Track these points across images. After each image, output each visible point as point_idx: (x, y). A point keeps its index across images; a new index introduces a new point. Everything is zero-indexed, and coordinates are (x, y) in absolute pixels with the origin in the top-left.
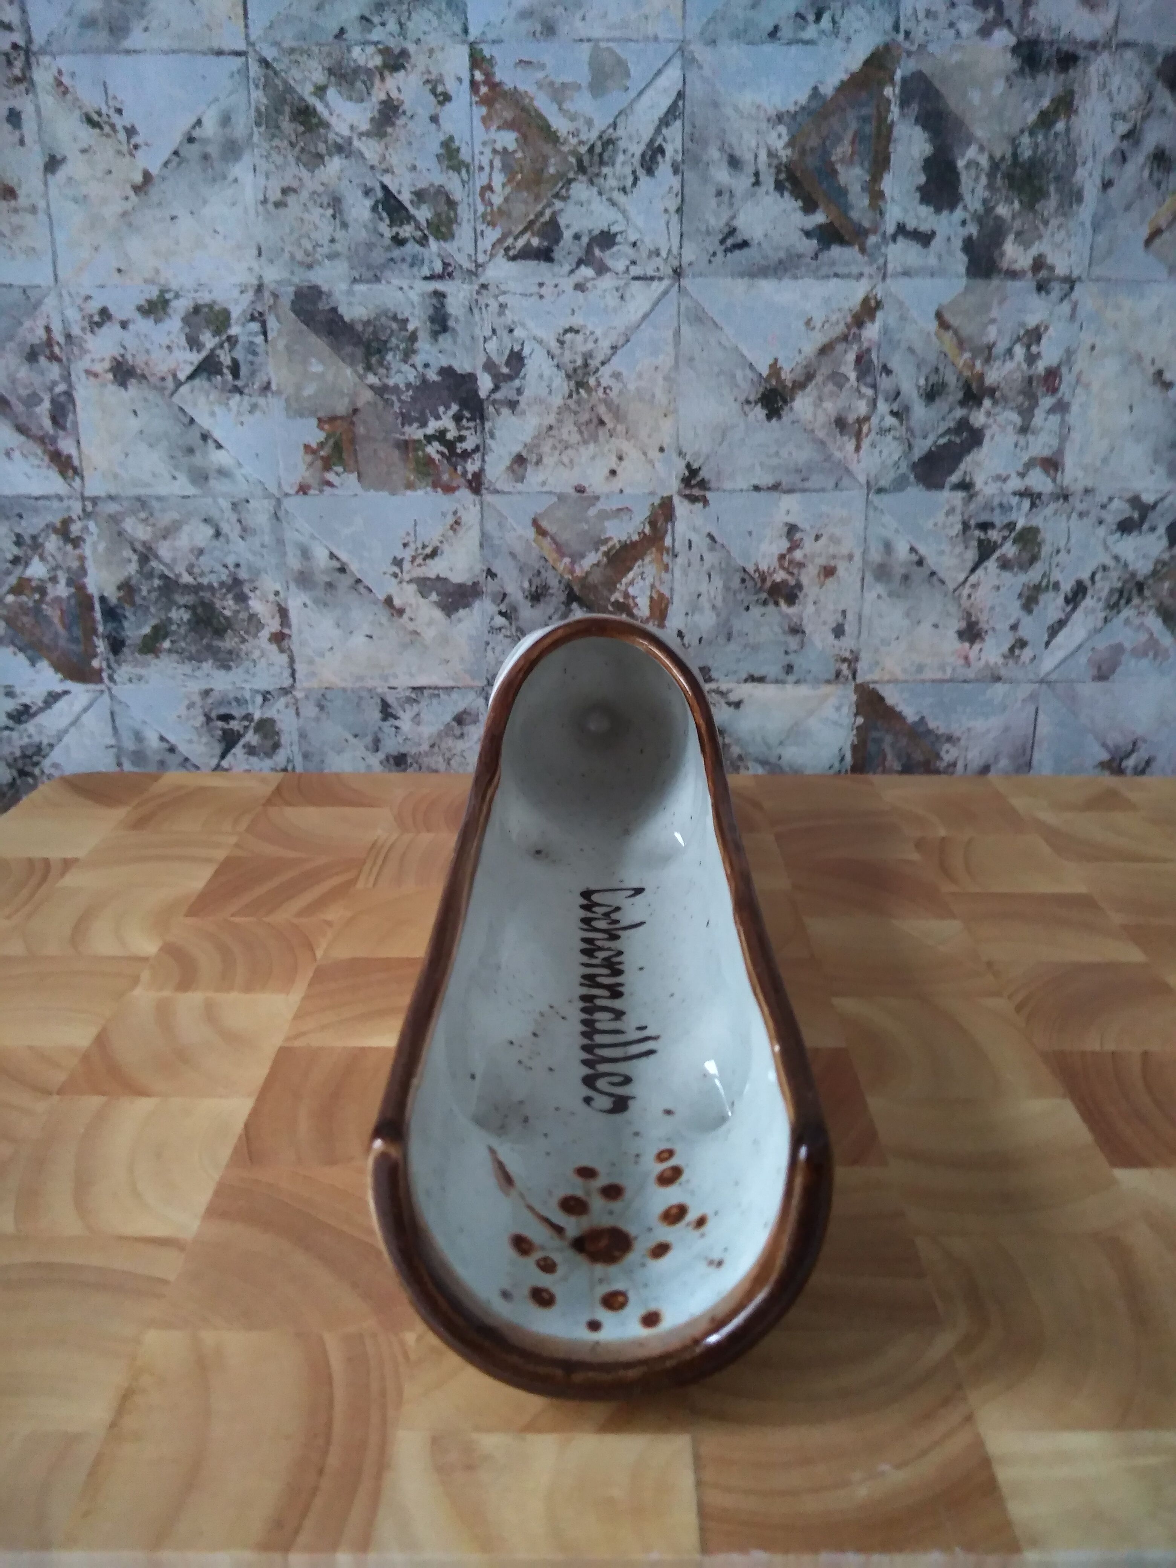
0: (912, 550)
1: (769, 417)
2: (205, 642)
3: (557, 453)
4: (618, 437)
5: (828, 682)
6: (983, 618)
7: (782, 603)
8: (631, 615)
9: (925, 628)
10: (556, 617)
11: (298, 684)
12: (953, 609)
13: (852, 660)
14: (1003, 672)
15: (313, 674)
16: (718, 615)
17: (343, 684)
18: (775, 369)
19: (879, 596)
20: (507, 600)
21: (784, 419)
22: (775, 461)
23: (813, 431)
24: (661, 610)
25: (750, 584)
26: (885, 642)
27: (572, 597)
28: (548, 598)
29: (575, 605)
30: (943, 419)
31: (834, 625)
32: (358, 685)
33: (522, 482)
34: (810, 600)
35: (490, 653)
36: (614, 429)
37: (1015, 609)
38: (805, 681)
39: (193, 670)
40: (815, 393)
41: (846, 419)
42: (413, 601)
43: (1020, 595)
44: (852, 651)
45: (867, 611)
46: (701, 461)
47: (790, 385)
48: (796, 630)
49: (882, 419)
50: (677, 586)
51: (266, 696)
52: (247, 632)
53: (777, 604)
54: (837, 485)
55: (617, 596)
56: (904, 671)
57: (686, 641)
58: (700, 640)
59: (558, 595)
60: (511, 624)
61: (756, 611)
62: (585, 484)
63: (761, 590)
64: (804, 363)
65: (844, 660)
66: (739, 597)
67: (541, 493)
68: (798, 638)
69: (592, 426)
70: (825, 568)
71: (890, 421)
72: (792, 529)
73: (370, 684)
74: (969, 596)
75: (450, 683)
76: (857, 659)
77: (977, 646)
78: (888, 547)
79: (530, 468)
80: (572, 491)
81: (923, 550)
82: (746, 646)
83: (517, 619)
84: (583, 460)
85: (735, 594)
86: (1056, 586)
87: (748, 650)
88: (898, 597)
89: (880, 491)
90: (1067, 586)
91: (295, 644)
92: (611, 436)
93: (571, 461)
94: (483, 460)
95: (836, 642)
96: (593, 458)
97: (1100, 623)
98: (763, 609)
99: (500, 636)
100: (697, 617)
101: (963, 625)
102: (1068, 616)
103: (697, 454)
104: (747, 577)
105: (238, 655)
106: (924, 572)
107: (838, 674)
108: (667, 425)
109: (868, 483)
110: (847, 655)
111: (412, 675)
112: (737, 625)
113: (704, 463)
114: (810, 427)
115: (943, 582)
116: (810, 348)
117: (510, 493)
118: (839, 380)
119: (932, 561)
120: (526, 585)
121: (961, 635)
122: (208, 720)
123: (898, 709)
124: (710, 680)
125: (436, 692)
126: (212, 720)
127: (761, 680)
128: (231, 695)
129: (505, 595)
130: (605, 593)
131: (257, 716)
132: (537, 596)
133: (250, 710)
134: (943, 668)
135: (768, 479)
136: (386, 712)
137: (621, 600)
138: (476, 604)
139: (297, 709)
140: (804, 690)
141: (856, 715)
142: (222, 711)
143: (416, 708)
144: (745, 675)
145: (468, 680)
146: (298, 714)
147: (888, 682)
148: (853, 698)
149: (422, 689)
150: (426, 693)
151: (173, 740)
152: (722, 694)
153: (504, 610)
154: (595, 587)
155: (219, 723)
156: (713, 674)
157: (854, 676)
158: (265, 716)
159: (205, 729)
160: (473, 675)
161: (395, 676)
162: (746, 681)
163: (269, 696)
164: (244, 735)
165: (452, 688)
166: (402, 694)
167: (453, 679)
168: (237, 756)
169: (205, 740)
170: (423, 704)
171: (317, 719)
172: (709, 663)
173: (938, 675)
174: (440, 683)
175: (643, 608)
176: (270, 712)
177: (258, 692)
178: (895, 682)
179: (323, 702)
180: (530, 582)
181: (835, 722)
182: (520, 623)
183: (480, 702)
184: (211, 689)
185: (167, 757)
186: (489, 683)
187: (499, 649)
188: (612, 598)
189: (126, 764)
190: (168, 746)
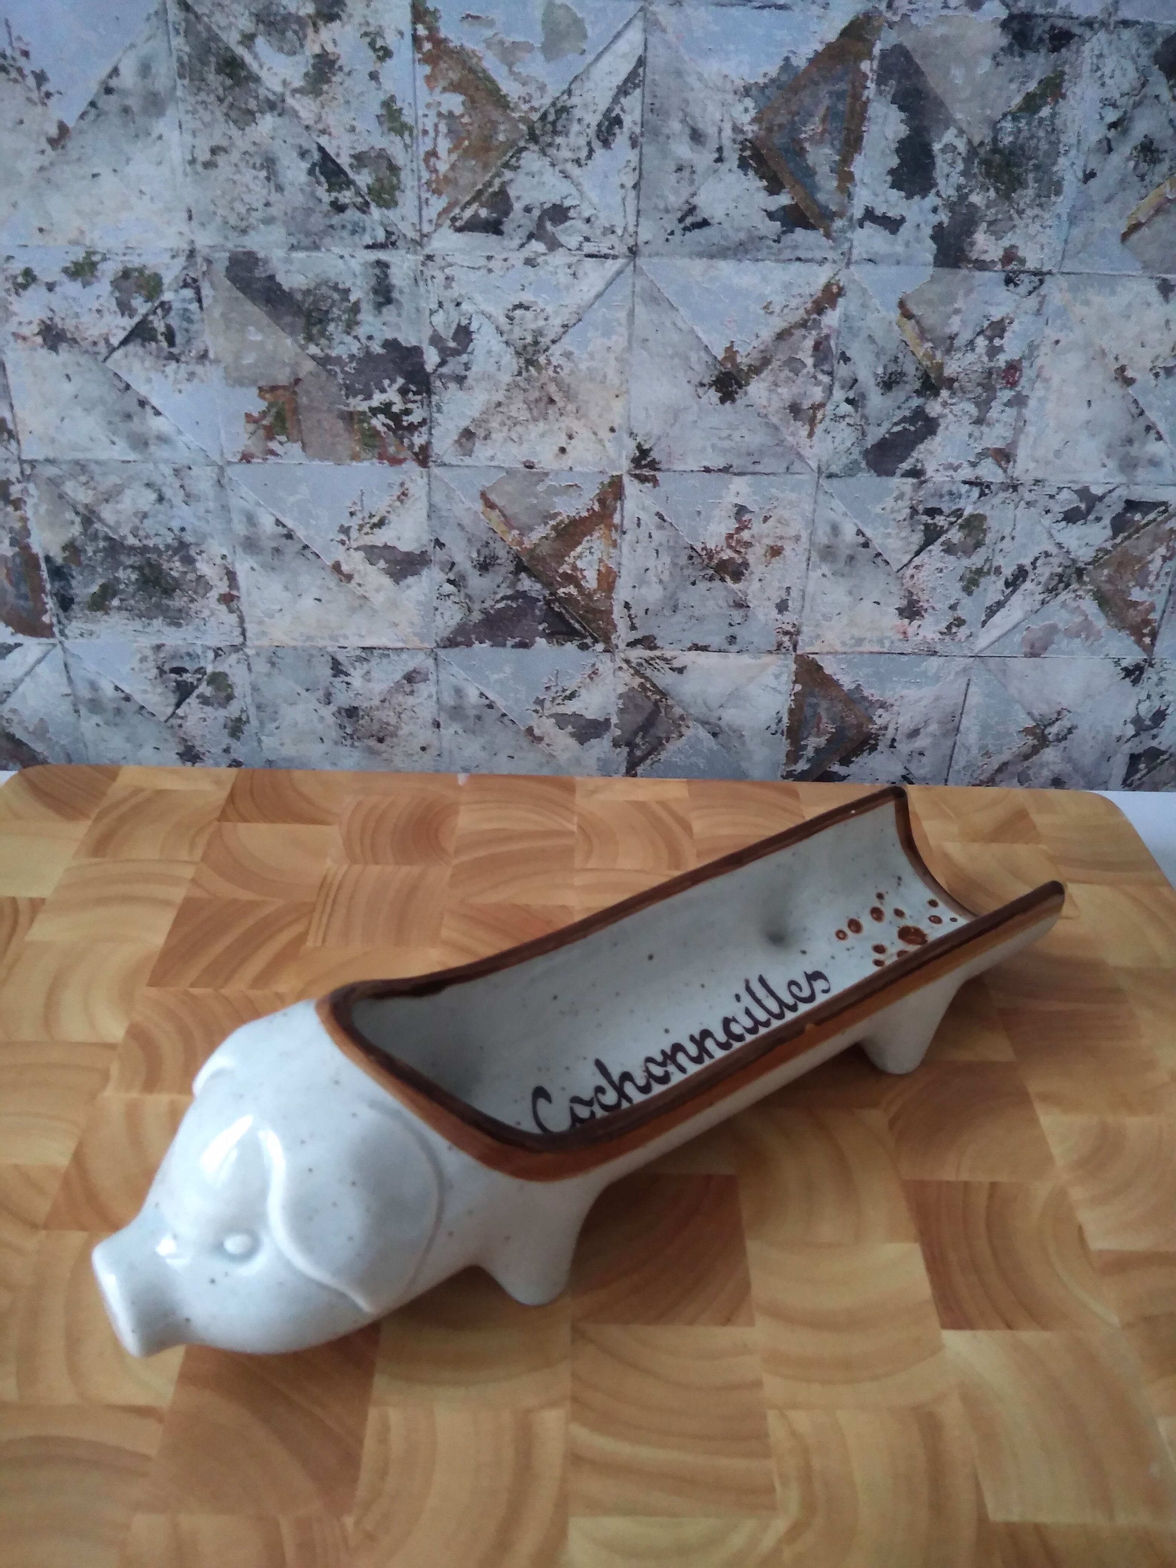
0: (860, 532)
1: (723, 401)
2: (154, 600)
3: (506, 429)
4: (568, 416)
5: (770, 652)
6: (924, 597)
7: (728, 579)
8: (578, 586)
9: (867, 605)
10: (504, 585)
11: (248, 642)
12: (895, 588)
13: (794, 635)
14: (939, 647)
15: (264, 634)
16: (665, 589)
17: (293, 643)
18: (731, 353)
19: (824, 575)
20: (455, 569)
21: (738, 402)
22: (726, 444)
23: (766, 416)
24: (608, 583)
25: (697, 560)
26: (827, 617)
27: (520, 568)
28: (497, 568)
29: (523, 575)
30: (899, 407)
31: (778, 601)
32: (308, 644)
33: (470, 455)
34: (756, 577)
35: (438, 617)
36: (565, 408)
37: (956, 591)
38: (747, 651)
39: (145, 626)
40: (771, 379)
41: (800, 405)
42: (361, 567)
43: (961, 579)
44: (794, 625)
45: (811, 588)
46: (652, 442)
47: (745, 369)
48: (741, 605)
49: (837, 406)
50: (624, 561)
51: (217, 653)
52: (195, 592)
53: (723, 580)
54: (788, 468)
55: (566, 568)
56: (844, 643)
57: (632, 612)
58: (647, 611)
59: (506, 565)
60: (459, 591)
61: (703, 586)
62: (532, 459)
63: (708, 566)
64: (762, 347)
65: (786, 633)
66: (686, 572)
67: (489, 467)
68: (742, 612)
69: (542, 405)
70: (772, 548)
71: (845, 408)
72: (741, 510)
73: (320, 644)
74: (912, 576)
75: (400, 644)
76: (798, 632)
77: (916, 623)
78: (835, 530)
79: (478, 444)
80: (520, 466)
81: (869, 533)
82: (691, 617)
83: (465, 587)
84: (533, 437)
85: (682, 569)
86: (998, 571)
87: (694, 621)
88: (843, 575)
89: (830, 476)
90: (1008, 571)
91: (244, 604)
92: (561, 415)
93: (520, 438)
94: (430, 434)
95: (779, 617)
96: (543, 435)
97: (1037, 606)
98: (709, 585)
99: (449, 603)
100: (644, 591)
101: (905, 602)
102: (1007, 598)
103: (648, 436)
104: (694, 554)
105: (188, 614)
106: (870, 552)
107: (780, 645)
108: (618, 406)
109: (819, 468)
110: (789, 628)
111: (362, 636)
112: (684, 598)
113: (655, 444)
114: (763, 412)
115: (887, 563)
116: (767, 334)
117: (457, 466)
118: (794, 365)
119: (877, 544)
120: (474, 555)
121: (901, 612)
122: (161, 672)
123: (835, 678)
124: (655, 648)
125: (386, 652)
126: (165, 672)
127: (705, 649)
128: (183, 650)
129: (453, 564)
130: (553, 564)
131: (210, 669)
132: (484, 566)
133: (202, 664)
134: (881, 642)
135: (718, 462)
136: (337, 669)
137: (569, 572)
138: (425, 572)
139: (249, 664)
140: (745, 659)
141: (795, 682)
142: (175, 664)
143: (366, 666)
144: (689, 645)
145: (417, 643)
146: (250, 669)
147: (828, 653)
148: (794, 667)
149: (371, 649)
150: (376, 652)
151: (127, 690)
152: (667, 661)
153: (452, 578)
154: (544, 559)
155: (173, 676)
156: (659, 643)
157: (795, 650)
158: (217, 670)
159: (158, 680)
160: (422, 637)
161: (345, 637)
162: (690, 649)
163: (220, 652)
164: (197, 687)
165: (402, 649)
166: (352, 654)
167: (403, 641)
168: (192, 705)
169: (159, 690)
170: (374, 661)
171: (269, 675)
172: (655, 632)
173: (877, 649)
174: (390, 645)
175: (591, 581)
176: (222, 667)
177: (209, 648)
178: (835, 653)
179: (275, 659)
180: (479, 552)
181: (774, 689)
182: (469, 591)
183: (430, 662)
184: (163, 645)
185: (124, 704)
186: (438, 646)
187: (447, 614)
188: (561, 571)
189: (83, 711)
190: (123, 695)
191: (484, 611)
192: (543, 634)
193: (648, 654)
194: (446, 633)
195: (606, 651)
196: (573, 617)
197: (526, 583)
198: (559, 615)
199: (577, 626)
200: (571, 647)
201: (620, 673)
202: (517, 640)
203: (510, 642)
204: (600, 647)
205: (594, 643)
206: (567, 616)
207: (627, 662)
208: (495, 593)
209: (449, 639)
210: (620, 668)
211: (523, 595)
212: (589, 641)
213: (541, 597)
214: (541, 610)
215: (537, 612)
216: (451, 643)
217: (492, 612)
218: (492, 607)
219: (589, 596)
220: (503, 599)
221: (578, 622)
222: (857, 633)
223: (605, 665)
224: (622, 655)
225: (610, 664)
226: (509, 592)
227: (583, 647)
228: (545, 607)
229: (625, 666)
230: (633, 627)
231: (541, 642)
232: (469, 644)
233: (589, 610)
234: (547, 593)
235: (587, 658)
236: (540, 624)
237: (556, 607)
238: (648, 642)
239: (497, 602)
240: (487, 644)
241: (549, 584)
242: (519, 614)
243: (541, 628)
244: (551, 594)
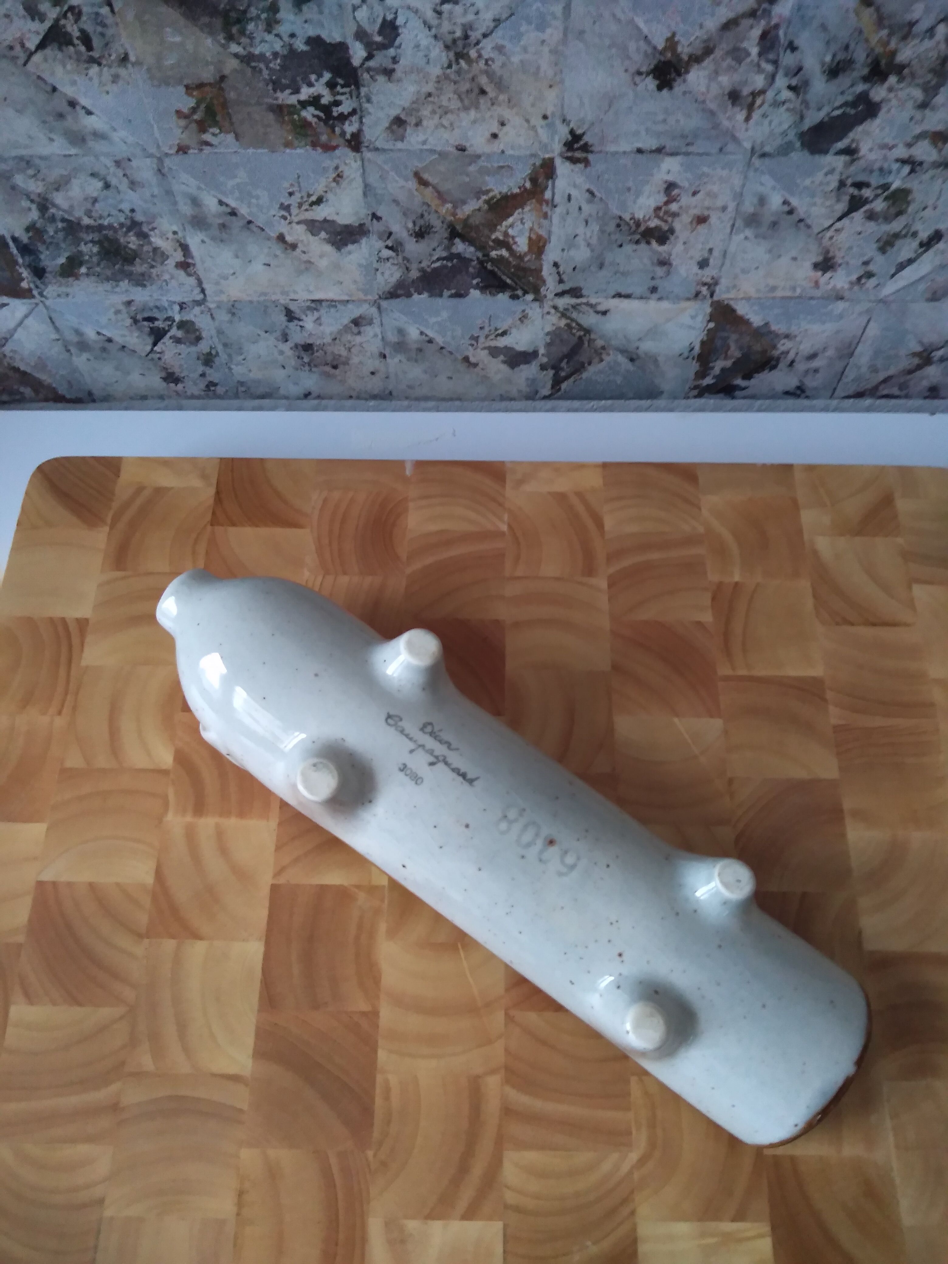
0: (786, 202)
1: (660, 88)
2: (117, 266)
3: (437, 116)
4: (500, 105)
5: (688, 299)
6: (839, 254)
7: (654, 243)
8: (509, 248)
9: (785, 261)
10: (439, 248)
11: (208, 298)
12: (814, 247)
13: (712, 286)
14: (847, 294)
15: (222, 292)
16: (593, 251)
17: (249, 298)
18: (672, 42)
19: (746, 238)
20: (392, 237)
21: (675, 89)
22: (660, 128)
23: (704, 102)
24: (539, 247)
25: (624, 228)
26: (744, 271)
27: (454, 234)
28: (431, 235)
29: (457, 240)
30: (842, 93)
31: (700, 259)
32: (262, 298)
33: (402, 140)
34: (681, 241)
35: (379, 276)
36: (496, 98)
37: (871, 251)
38: (667, 298)
39: (113, 288)
41: (741, 91)
42: (304, 238)
43: (877, 241)
44: (713, 278)
45: (732, 249)
46: (585, 127)
47: (686, 58)
48: (664, 263)
49: (779, 92)
50: (554, 229)
51: (182, 306)
52: (154, 260)
53: (648, 243)
54: (721, 149)
55: (498, 235)
56: (758, 291)
57: (561, 269)
58: (574, 268)
59: (441, 232)
60: (398, 255)
61: (629, 248)
62: (464, 143)
63: (635, 232)
64: (705, 37)
65: (705, 284)
66: (614, 237)
67: (421, 150)
68: (665, 268)
69: (473, 95)
70: (699, 217)
71: (786, 94)
73: (274, 298)
74: (831, 238)
75: (346, 298)
76: (716, 284)
77: (828, 275)
78: (762, 201)
79: (409, 130)
80: (452, 150)
81: (795, 203)
82: (616, 273)
83: (403, 251)
84: (464, 124)
85: (609, 235)
86: (914, 235)
87: (618, 275)
88: (763, 238)
89: (763, 155)
90: (924, 235)
91: (200, 270)
92: (493, 104)
93: (451, 124)
94: (361, 122)
95: (700, 271)
96: (474, 122)
98: (635, 247)
99: (388, 264)
100: (572, 252)
101: (820, 258)
102: (919, 256)
103: (582, 121)
104: (621, 223)
105: (150, 277)
106: (791, 220)
107: (697, 294)
108: (551, 96)
109: (753, 149)
110: (709, 280)
111: (310, 292)
112: (610, 258)
113: (588, 129)
114: (701, 98)
115: (809, 227)
116: (712, 23)
117: (391, 150)
118: (737, 54)
119: (801, 211)
120: (410, 225)
121: (816, 266)
122: (135, 321)
123: (747, 317)
124: (581, 296)
125: (333, 303)
126: (139, 321)
127: (628, 296)
128: (151, 304)
129: (390, 234)
130: (486, 232)
131: (177, 318)
132: (421, 234)
133: (170, 314)
134: (794, 289)
135: (652, 143)
136: (290, 316)
137: (501, 238)
138: (364, 241)
139: (211, 315)
140: (665, 305)
141: (709, 321)
142: (146, 315)
143: (316, 314)
144: (613, 293)
145: (361, 296)
146: (213, 318)
147: (742, 299)
148: (709, 310)
149: (320, 301)
150: (324, 304)
151: (109, 334)
152: (592, 306)
153: (390, 245)
154: (477, 227)
155: (146, 323)
156: (584, 292)
157: (712, 295)
158: (184, 319)
159: (134, 327)
160: (366, 292)
161: (295, 292)
162: (614, 297)
163: (184, 306)
164: (169, 331)
165: (348, 301)
166: (303, 304)
167: (347, 294)
168: (166, 346)
169: (136, 334)
170: (323, 311)
171: (231, 322)
172: (582, 284)
173: (789, 294)
174: (336, 298)
175: (522, 245)
176: (188, 316)
177: (175, 303)
178: (748, 299)
179: (234, 310)
180: (414, 223)
181: (690, 327)
182: (405, 254)
183: (374, 311)
184: (133, 301)
185: (107, 345)
186: (380, 297)
187: (387, 273)
188: (493, 237)
189: (73, 350)
190: (105, 338)
191: (422, 270)
192: (477, 287)
193: (574, 301)
194: (387, 288)
195: (535, 300)
196: (504, 274)
197: (460, 247)
198: (492, 273)
199: (509, 281)
200: (503, 298)
201: (548, 317)
202: (453, 291)
203: (446, 293)
204: (530, 297)
205: (524, 295)
206: (499, 273)
207: (555, 308)
208: (431, 255)
209: (390, 293)
210: (548, 313)
211: (458, 256)
212: (520, 292)
213: (475, 258)
214: (474, 268)
215: (471, 270)
216: (392, 295)
217: (429, 270)
218: (429, 267)
219: (521, 257)
220: (438, 259)
221: (508, 277)
222: (771, 282)
223: (535, 311)
224: (551, 303)
225: (538, 310)
226: (444, 254)
227: (514, 297)
228: (478, 266)
229: (553, 311)
230: (561, 281)
231: (475, 293)
232: (409, 295)
233: (518, 268)
234: (480, 254)
235: (517, 307)
236: (474, 278)
237: (489, 266)
238: (575, 292)
239: (433, 262)
240: (425, 295)
241: (481, 247)
242: (454, 272)
243: (475, 282)
244: (484, 256)
